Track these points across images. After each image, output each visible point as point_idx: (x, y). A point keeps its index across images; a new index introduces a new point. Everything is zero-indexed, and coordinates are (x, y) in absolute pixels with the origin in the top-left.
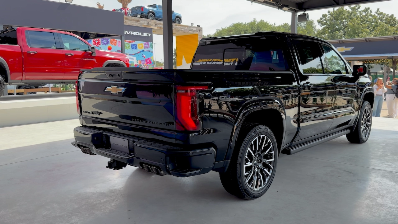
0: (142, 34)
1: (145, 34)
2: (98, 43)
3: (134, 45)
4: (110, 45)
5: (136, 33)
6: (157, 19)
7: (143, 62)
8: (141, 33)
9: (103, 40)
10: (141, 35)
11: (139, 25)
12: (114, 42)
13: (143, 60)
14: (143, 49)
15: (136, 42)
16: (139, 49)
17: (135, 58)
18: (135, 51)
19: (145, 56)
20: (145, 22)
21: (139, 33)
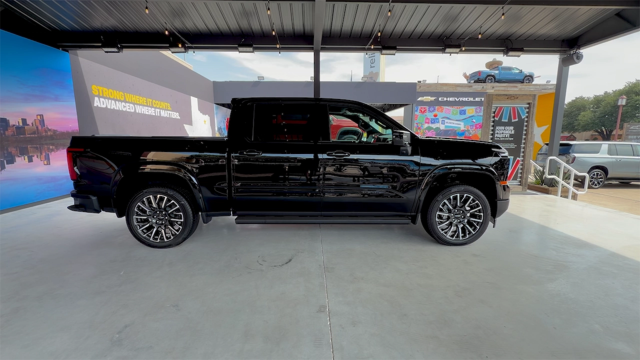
0: (474, 99)
1: (477, 99)
2: (424, 111)
3: (463, 110)
4: (436, 112)
5: (467, 98)
6: (497, 82)
7: (472, 127)
8: (472, 99)
9: (429, 109)
10: (472, 100)
11: (471, 91)
12: (440, 109)
13: (472, 126)
14: (474, 114)
15: (465, 108)
16: (468, 114)
17: (462, 124)
18: (463, 117)
19: (474, 121)
20: (479, 87)
21: (470, 98)
